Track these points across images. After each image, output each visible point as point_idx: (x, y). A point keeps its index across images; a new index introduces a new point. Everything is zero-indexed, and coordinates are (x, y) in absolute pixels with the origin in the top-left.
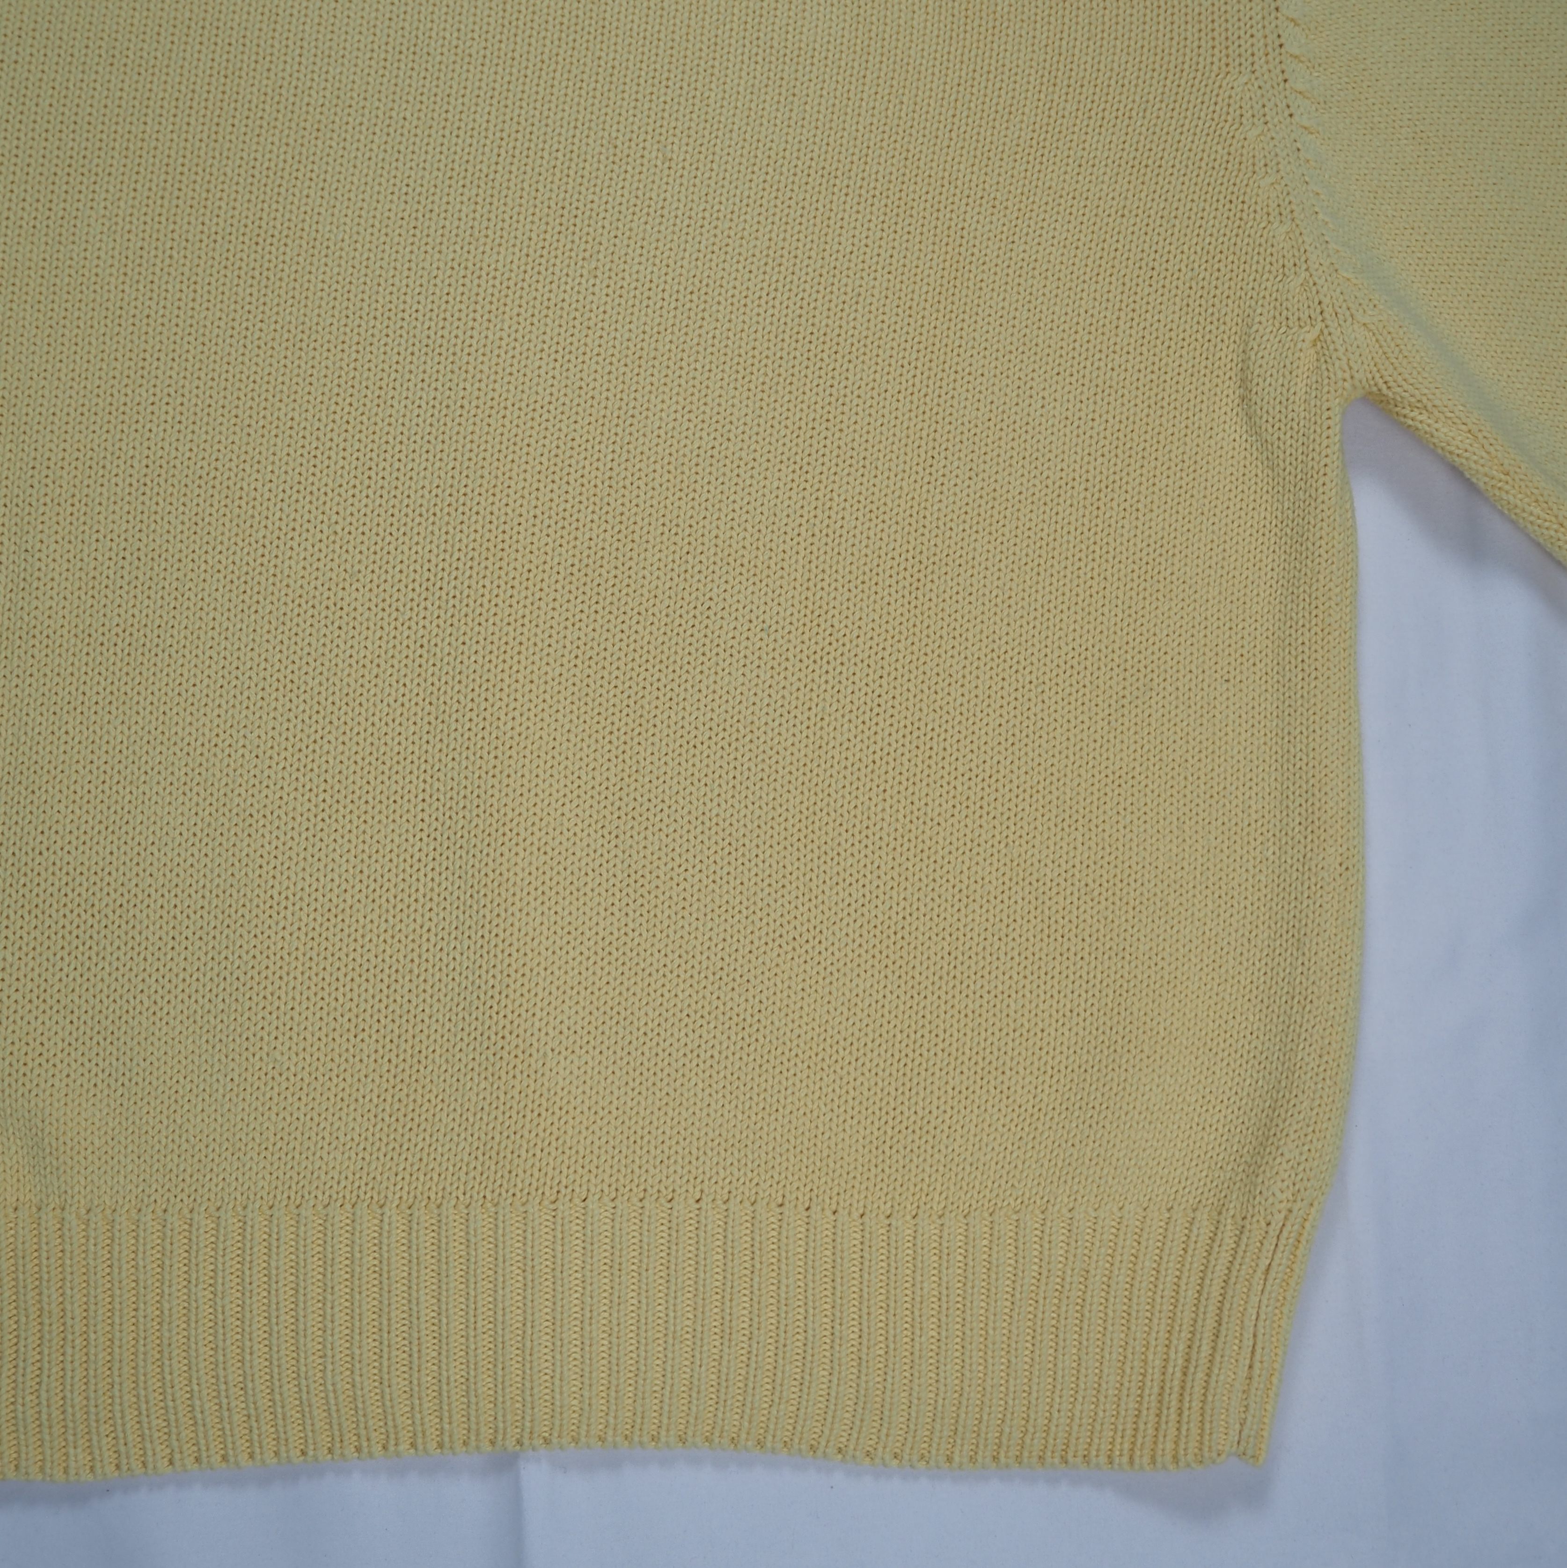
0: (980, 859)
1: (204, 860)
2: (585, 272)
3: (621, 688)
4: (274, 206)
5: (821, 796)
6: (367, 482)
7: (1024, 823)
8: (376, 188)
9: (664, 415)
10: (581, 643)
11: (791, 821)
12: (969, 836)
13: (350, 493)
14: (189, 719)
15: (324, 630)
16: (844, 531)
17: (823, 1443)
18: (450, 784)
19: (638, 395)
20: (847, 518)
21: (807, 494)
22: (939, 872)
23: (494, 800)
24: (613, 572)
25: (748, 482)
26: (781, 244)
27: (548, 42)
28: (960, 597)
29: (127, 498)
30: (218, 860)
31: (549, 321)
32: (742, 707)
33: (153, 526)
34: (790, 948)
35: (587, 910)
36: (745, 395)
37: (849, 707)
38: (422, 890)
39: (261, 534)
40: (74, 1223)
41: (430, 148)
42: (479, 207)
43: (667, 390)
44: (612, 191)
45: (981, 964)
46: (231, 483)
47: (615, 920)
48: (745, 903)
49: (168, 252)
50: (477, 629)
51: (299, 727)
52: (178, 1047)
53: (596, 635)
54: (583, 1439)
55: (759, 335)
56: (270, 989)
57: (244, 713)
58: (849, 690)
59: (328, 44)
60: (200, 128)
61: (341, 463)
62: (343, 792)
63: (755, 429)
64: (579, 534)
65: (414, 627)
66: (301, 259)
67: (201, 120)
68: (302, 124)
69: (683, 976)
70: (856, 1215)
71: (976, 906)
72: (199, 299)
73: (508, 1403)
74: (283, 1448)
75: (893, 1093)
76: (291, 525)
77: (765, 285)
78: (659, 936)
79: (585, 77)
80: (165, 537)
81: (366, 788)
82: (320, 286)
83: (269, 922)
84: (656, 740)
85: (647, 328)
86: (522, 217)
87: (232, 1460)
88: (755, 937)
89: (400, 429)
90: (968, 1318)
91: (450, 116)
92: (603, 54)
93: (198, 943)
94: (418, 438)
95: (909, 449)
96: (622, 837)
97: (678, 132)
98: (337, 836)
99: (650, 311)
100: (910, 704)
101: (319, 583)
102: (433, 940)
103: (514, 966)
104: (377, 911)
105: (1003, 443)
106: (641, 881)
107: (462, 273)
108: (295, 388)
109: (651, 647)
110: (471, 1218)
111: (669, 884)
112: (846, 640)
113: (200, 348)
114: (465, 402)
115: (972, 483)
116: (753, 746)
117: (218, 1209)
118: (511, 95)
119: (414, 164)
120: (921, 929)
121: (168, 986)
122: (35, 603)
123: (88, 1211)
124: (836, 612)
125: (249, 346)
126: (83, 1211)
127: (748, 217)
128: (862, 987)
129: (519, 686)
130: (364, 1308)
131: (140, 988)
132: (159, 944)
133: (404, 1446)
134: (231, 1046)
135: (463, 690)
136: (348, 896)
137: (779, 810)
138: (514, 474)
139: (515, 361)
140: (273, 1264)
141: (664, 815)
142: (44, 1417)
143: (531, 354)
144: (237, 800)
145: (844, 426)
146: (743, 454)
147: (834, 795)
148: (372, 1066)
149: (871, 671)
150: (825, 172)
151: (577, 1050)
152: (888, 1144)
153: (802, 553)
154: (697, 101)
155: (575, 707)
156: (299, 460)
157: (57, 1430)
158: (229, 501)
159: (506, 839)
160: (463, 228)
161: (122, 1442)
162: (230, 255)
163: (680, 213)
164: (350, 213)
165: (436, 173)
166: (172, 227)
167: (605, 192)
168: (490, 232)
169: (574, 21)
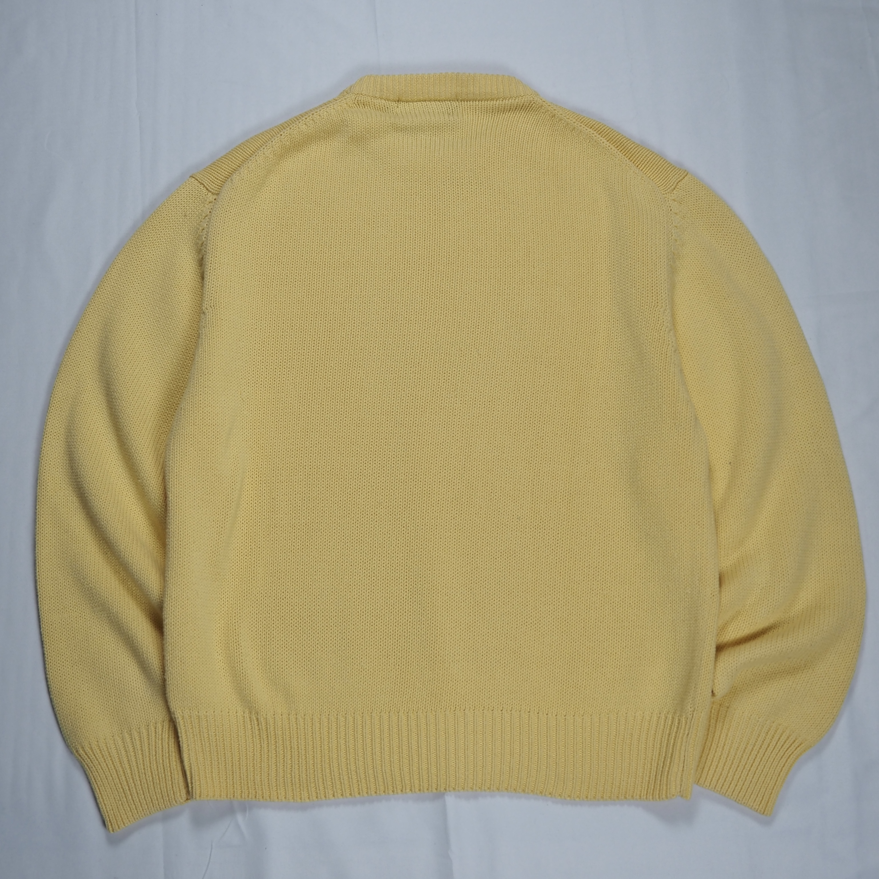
0: (593, 595)
1: (336, 600)
2: (453, 396)
3: (470, 539)
4: (348, 377)
5: (539, 574)
6: (383, 471)
7: (608, 583)
8: (382, 369)
9: (482, 445)
10: (456, 524)
11: (529, 583)
12: (590, 587)
13: (378, 475)
14: (328, 553)
15: (371, 523)
16: (544, 484)
17: (545, 791)
18: (415, 573)
19: (473, 439)
20: (545, 479)
21: (531, 471)
22: (579, 600)
23: (430, 578)
24: (467, 500)
25: (511, 467)
26: (519, 383)
27: (437, 314)
28: (584, 506)
29: (304, 480)
30: (340, 600)
31: (441, 413)
32: (511, 545)
33: (313, 489)
34: (530, 626)
35: (462, 614)
36: (509, 437)
37: (547, 544)
38: (407, 609)
39: (349, 491)
40: (300, 719)
41: (399, 354)
42: (416, 374)
43: (482, 436)
44: (461, 366)
45: (594, 631)
46: (338, 473)
47: (471, 617)
48: (514, 611)
49: (314, 395)
50: (422, 521)
51: (365, 555)
52: (330, 662)
53: (462, 522)
54: (466, 788)
55: (513, 416)
56: (359, 642)
57: (346, 551)
58: (548, 538)
59: (363, 319)
61: (374, 465)
62: (380, 577)
63: (513, 449)
64: (455, 487)
65: (401, 521)
66: (358, 395)
67: (322, 348)
68: (356, 348)
69: (494, 636)
70: (554, 715)
71: (592, 612)
72: (325, 411)
73: (441, 776)
74: (369, 791)
75: (566, 675)
76: (359, 487)
77: (514, 398)
78: (486, 623)
79: (450, 326)
80: (318, 492)
81: (387, 575)
82: (364, 404)
83: (358, 620)
84: (483, 557)
85: (475, 415)
86: (431, 378)
87: (353, 795)
88: (518, 623)
89: (393, 453)
90: (592, 750)
91: (405, 342)
92: (456, 318)
93: (335, 628)
94: (399, 456)
95: (565, 454)
96: (473, 590)
97: (483, 344)
98: (378, 591)
99: (475, 408)
100: (568, 543)
101: (369, 506)
102: (411, 625)
103: (439, 633)
104: (393, 616)
105: (598, 451)
106: (479, 604)
107: (412, 398)
108: (357, 440)
109: (480, 525)
110: (428, 716)
111: (489, 605)
112: (546, 521)
113: (326, 427)
114: (415, 443)
115: (587, 465)
116: (516, 558)
117: (346, 714)
118: (425, 334)
119: (394, 360)
120: (574, 619)
121: (326, 642)
122: (277, 516)
123: (304, 715)
124: (542, 512)
125: (342, 426)
126: (303, 715)
127: (508, 374)
128: (554, 639)
129: (437, 540)
130: (394, 745)
131: (317, 642)
132: (322, 628)
133: (408, 790)
134: (347, 661)
135: (418, 542)
136: (383, 611)
137: (525, 580)
138: (432, 467)
139: (431, 428)
140: (364, 732)
141: (486, 582)
142: (293, 781)
143: (436, 425)
144: (345, 580)
145: (543, 447)
146: (509, 458)
147: (543, 574)
148: (393, 667)
149: (555, 532)
150: (534, 357)
151: (460, 661)
152: (564, 691)
153: (530, 491)
154: (489, 333)
155: (455, 546)
156: (360, 465)
157: (298, 786)
158: (338, 480)
159: (435, 591)
160: (411, 382)
161: (318, 789)
162: (334, 394)
163: (484, 373)
164: (373, 378)
165: (401, 363)
166: (314, 386)
167: (459, 367)
168: (420, 383)
169: (446, 306)
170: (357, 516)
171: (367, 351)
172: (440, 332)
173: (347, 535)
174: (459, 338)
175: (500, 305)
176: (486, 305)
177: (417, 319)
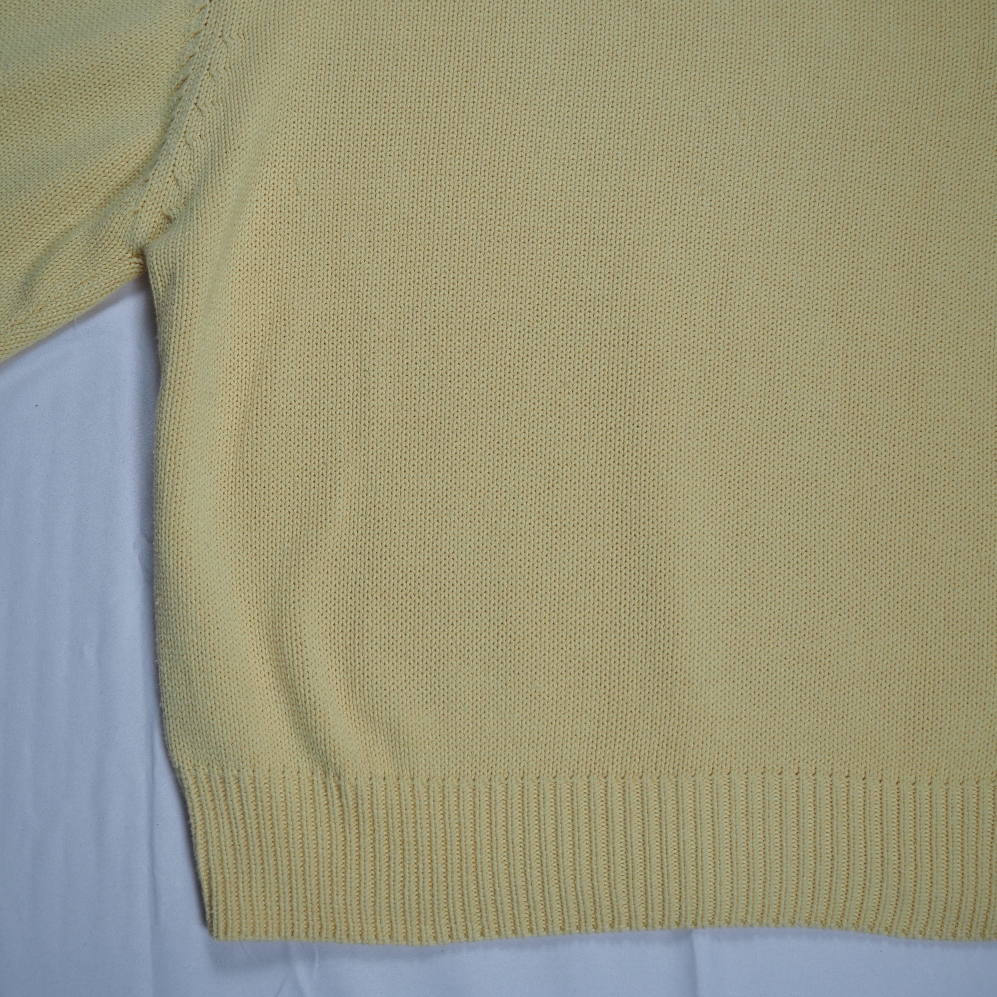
0: (961, 560)
1: (485, 563)
2: (696, 192)
3: (734, 453)
4: (502, 153)
5: (860, 520)
6: (570, 326)
7: (988, 537)
8: (564, 141)
9: (750, 281)
10: (708, 426)
11: (843, 537)
12: (954, 545)
13: (561, 332)
14: (471, 475)
15: (550, 419)
16: (866, 354)
17: (878, 924)
18: (634, 514)
19: (734, 269)
20: (868, 345)
21: (842, 330)
22: (936, 569)
23: (663, 525)
24: (726, 381)
25: (805, 323)
26: (816, 172)
27: (664, 46)
28: (940, 395)
29: (424, 337)
30: (494, 563)
31: (676, 223)
32: (810, 465)
33: (441, 354)
34: (846, 616)
35: (721, 593)
36: (800, 268)
37: (875, 465)
38: (619, 581)
39: (507, 359)
40: (421, 787)
41: (596, 114)
42: (628, 151)
43: (751, 265)
44: (709, 139)
45: (965, 626)
46: (487, 327)
47: (738, 598)
48: (817, 588)
49: (439, 183)
50: (646, 417)
51: (539, 479)
52: (475, 679)
53: (717, 420)
54: (733, 921)
55: (806, 230)
56: (530, 642)
57: (505, 470)
58: (875, 454)
59: (529, 50)
60: (453, 105)
61: (554, 314)
62: (568, 520)
63: (808, 290)
64: (703, 357)
65: (605, 417)
66: (521, 186)
67: (454, 99)
68: (516, 101)
69: (781, 634)
70: (894, 783)
71: (960, 589)
72: (460, 212)
73: (689, 900)
74: (550, 926)
75: (913, 707)
76: (526, 353)
77: (808, 198)
78: (765, 608)
79: (688, 68)
80: (449, 361)
81: (581, 517)
82: (534, 203)
83: (527, 601)
84: (757, 486)
85: (737, 227)
86: (655, 158)
87: (519, 933)
88: (825, 609)
89: (589, 292)
90: (966, 847)
91: (607, 94)
92: (699, 53)
93: (484, 614)
94: (600, 297)
95: (903, 301)
96: (740, 547)
97: (747, 101)
98: (565, 547)
99: (738, 215)
100: (913, 462)
101: (545, 389)
102: (628, 612)
103: (681, 628)
104: (592, 594)
105: (961, 297)
106: (753, 575)
107: (621, 193)
108: (522, 267)
109: (751, 428)
110: (662, 785)
111: (770, 576)
112: (871, 422)
113: (462, 243)
114: (629, 275)
115: (944, 322)
116: (818, 490)
117: (506, 779)
118: (643, 80)
119: (586, 125)
120: (926, 604)
121: (467, 641)
122: (372, 403)
123: (428, 780)
124: (864, 405)
125: (493, 241)
126: (425, 780)
127: (795, 155)
128: (891, 640)
129: (673, 453)
130: (598, 841)
131: (450, 642)
132: (460, 615)
133: (623, 925)
134: (509, 678)
135: (639, 456)
136: (574, 585)
137: (836, 530)
138: (662, 320)
139: (658, 248)
140: (542, 813)
141: (765, 533)
142: (407, 906)
143: (667, 244)
144: (503, 525)
145: (862, 287)
146: (801, 305)
147: (869, 520)
148: (595, 690)
149: (887, 442)
151: (720, 680)
152: (912, 738)
153: (841, 368)
154: (758, 82)
155: (707, 466)
156: (528, 312)
157: (415, 914)
158: (486, 338)
159: (672, 549)
160: (620, 164)
161: (453, 921)
162: (477, 184)
163: (752, 153)
164: (549, 156)
165: (600, 131)
166: (440, 167)
167: (705, 141)
168: (637, 167)
169: (679, 33)
170: (524, 406)
171: (536, 107)
172: (670, 77)
173: (505, 441)
174: (705, 88)
175: (779, 33)
176: (752, 32)
177: (628, 53)
